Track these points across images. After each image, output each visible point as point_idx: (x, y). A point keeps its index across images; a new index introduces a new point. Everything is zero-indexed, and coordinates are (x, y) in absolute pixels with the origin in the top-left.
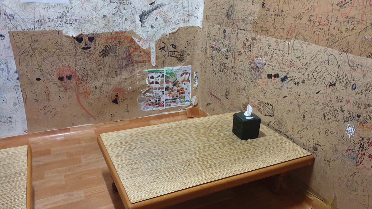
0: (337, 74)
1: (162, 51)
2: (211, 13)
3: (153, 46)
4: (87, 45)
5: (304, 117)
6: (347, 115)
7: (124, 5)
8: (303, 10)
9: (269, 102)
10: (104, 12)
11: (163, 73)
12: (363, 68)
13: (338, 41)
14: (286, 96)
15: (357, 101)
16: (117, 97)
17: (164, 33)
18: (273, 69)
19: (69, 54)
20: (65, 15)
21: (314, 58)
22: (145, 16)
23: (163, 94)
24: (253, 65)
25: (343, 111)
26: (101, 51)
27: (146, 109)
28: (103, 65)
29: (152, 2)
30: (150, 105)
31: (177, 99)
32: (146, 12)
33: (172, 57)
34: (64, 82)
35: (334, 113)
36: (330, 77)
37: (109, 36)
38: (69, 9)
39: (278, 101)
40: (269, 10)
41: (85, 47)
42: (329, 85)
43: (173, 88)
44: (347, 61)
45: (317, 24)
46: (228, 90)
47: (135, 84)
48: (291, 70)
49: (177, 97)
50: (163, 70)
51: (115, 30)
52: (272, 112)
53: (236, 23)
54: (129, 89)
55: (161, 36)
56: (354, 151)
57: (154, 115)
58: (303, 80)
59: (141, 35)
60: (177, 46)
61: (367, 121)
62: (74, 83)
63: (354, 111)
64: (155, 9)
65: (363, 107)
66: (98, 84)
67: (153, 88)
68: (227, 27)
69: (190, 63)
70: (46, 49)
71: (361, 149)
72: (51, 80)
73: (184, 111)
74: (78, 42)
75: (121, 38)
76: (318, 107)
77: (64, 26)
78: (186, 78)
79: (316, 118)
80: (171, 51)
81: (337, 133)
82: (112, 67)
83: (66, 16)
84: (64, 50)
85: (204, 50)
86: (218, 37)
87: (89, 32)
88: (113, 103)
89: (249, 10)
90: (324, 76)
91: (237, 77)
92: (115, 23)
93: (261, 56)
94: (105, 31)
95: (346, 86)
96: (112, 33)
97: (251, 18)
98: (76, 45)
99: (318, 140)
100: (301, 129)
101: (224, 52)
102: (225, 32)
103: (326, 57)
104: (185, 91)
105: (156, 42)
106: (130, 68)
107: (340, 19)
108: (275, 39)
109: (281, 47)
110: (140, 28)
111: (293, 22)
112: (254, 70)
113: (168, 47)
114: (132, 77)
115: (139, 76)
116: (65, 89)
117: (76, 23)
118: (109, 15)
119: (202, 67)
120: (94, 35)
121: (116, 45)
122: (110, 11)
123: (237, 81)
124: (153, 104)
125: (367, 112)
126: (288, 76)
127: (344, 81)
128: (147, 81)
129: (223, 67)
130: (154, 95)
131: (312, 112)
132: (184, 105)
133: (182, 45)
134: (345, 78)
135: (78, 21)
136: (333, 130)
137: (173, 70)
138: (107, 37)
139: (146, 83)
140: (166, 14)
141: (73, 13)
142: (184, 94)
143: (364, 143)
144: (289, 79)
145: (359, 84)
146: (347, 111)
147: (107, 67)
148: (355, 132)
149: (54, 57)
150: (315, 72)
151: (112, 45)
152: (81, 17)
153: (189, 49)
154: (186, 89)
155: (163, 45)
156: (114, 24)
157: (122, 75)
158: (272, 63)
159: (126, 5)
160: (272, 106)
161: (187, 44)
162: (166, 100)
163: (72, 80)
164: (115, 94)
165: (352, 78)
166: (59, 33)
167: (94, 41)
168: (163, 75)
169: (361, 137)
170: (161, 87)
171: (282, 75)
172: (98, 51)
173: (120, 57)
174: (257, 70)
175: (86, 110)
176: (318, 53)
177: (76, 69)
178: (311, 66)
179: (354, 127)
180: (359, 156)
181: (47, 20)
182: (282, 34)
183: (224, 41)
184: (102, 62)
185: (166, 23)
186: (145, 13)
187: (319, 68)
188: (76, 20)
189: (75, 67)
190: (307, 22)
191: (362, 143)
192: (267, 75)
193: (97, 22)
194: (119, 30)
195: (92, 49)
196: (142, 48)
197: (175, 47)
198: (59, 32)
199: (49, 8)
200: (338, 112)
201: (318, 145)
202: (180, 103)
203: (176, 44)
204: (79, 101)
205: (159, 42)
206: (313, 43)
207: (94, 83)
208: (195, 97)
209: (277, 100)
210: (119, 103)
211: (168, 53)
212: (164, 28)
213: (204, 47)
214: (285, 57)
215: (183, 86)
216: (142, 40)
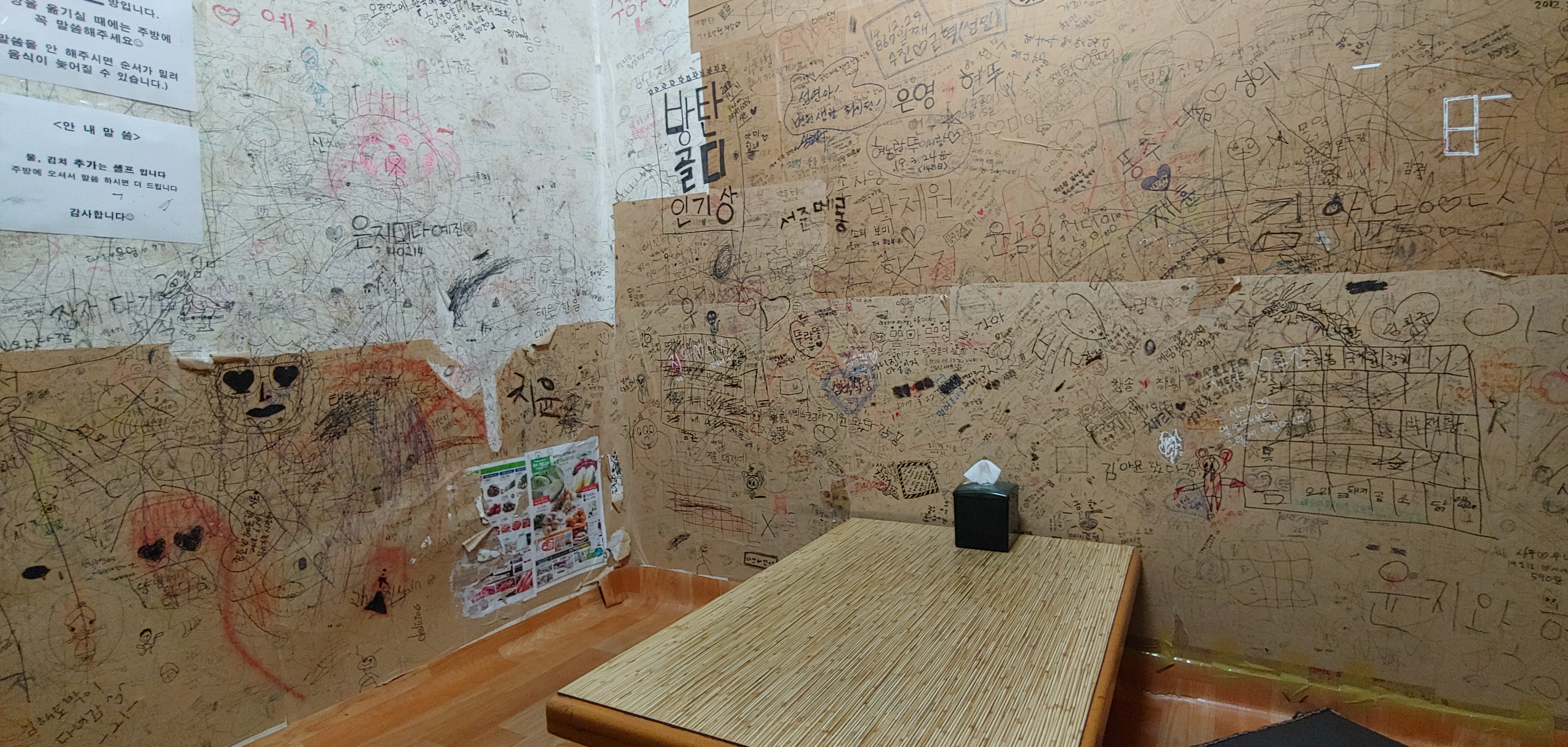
0: (1099, 331)
1: (515, 401)
2: (647, 279)
3: (490, 387)
4: (268, 397)
5: (1035, 458)
6: (1152, 413)
7: (401, 258)
8: (969, 217)
9: (913, 459)
10: (336, 276)
11: (524, 473)
12: (1159, 302)
13: (1079, 263)
14: (968, 426)
15: (1167, 373)
16: (384, 585)
17: (518, 346)
18: (908, 371)
19: (192, 441)
20: (185, 286)
21: (1027, 314)
22: (463, 293)
23: (529, 542)
24: (837, 378)
25: (1137, 408)
26: (322, 416)
27: (479, 608)
28: (330, 470)
29: (482, 252)
30: (491, 591)
31: (567, 552)
32: (467, 281)
33: (544, 418)
34: (164, 561)
35: (1116, 422)
36: (1083, 342)
37: (353, 359)
38: (204, 264)
39: (944, 446)
40: (864, 233)
41: (262, 405)
42: (1085, 362)
43: (554, 516)
44: (1116, 297)
45: (1013, 238)
46: (754, 472)
47: (443, 525)
48: (967, 357)
49: (567, 547)
50: (523, 463)
51: (372, 340)
52: (932, 481)
53: (751, 286)
54: (423, 545)
55: (509, 354)
56: (1192, 487)
57: (508, 625)
58: (1010, 372)
59: (455, 353)
60: (555, 383)
61: (1203, 409)
62: (212, 559)
63: (1166, 399)
64: (489, 274)
65: (1184, 383)
66: (310, 547)
67: (497, 528)
68: (719, 302)
69: (595, 429)
70: (84, 430)
71: (1209, 476)
72: (101, 566)
73: (592, 587)
74: (233, 388)
75: (392, 366)
76: (1071, 423)
77: (178, 328)
78: (586, 480)
79: (1069, 449)
80: (542, 399)
81: (1138, 463)
82: (363, 474)
83: (190, 289)
84: (173, 427)
85: (636, 384)
86: (688, 337)
87: (279, 348)
88: (369, 613)
89: (794, 247)
90: (1066, 345)
91: (785, 425)
92: (370, 316)
93: (862, 349)
94: (340, 343)
95: (1130, 350)
96: (361, 348)
97: (803, 264)
98: (223, 402)
99: (1090, 501)
100: (1033, 493)
101: (723, 371)
102: (714, 318)
103: (1062, 304)
104: (588, 520)
105: (497, 373)
106: (423, 471)
107: (1070, 218)
108: (898, 298)
109: (921, 310)
110: (449, 332)
111: (945, 247)
112: (845, 390)
113: (531, 386)
114: (433, 499)
115: (453, 491)
116: (171, 595)
117: (230, 317)
118: (352, 289)
119: (631, 437)
120: (299, 358)
121: (377, 393)
122: (354, 275)
123: (787, 436)
124: (499, 585)
125: (1197, 391)
126: (961, 374)
127: (1122, 341)
128: (479, 505)
129: (722, 413)
130: (504, 553)
131: (1055, 438)
132: (587, 569)
133: (569, 378)
134: (1123, 335)
135: (236, 307)
136: (1125, 460)
137: (551, 458)
138: (346, 362)
139: (478, 513)
140: (521, 289)
141: (220, 279)
142: (586, 532)
143: (1212, 460)
144: (966, 381)
145: (1158, 338)
146: (1149, 405)
147: (344, 476)
148: (1182, 443)
149: (121, 461)
150: (1039, 344)
151: (362, 393)
152: (251, 294)
153: (588, 387)
154: (591, 513)
155: (517, 383)
156: (367, 319)
157: (398, 497)
158: (903, 358)
159: (407, 258)
160: (926, 467)
161: (580, 375)
162: (537, 564)
163: (202, 547)
164: (375, 576)
165: (1138, 330)
166: (154, 358)
167: (296, 382)
168: (524, 479)
169: (1201, 450)
170: (520, 519)
171: (941, 377)
172: (313, 418)
173: (390, 432)
174: (854, 387)
175: (262, 670)
176: (1036, 300)
177: (222, 500)
178: (1024, 333)
179: (1176, 433)
180: (1209, 493)
181: (105, 306)
182: (917, 282)
183: (714, 342)
184: (327, 460)
185: (521, 314)
186: (463, 285)
187: (1047, 331)
188: (229, 306)
189: (215, 493)
190: (984, 240)
191: (1208, 461)
192: (892, 391)
193: (311, 313)
194: (386, 338)
195: (289, 412)
196: (457, 397)
197: (551, 387)
198: (151, 353)
199: (115, 258)
200: (1128, 414)
201: (1092, 512)
202: (577, 565)
203: (553, 375)
204: (231, 635)
205: (506, 374)
206: (1016, 281)
207: (295, 547)
208: (620, 533)
209: (941, 445)
210: (388, 609)
211: (534, 406)
212: (516, 331)
213: (633, 376)
214: (940, 331)
215: (581, 504)
216: (457, 369)
